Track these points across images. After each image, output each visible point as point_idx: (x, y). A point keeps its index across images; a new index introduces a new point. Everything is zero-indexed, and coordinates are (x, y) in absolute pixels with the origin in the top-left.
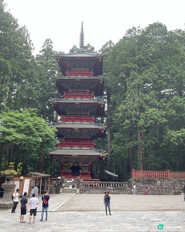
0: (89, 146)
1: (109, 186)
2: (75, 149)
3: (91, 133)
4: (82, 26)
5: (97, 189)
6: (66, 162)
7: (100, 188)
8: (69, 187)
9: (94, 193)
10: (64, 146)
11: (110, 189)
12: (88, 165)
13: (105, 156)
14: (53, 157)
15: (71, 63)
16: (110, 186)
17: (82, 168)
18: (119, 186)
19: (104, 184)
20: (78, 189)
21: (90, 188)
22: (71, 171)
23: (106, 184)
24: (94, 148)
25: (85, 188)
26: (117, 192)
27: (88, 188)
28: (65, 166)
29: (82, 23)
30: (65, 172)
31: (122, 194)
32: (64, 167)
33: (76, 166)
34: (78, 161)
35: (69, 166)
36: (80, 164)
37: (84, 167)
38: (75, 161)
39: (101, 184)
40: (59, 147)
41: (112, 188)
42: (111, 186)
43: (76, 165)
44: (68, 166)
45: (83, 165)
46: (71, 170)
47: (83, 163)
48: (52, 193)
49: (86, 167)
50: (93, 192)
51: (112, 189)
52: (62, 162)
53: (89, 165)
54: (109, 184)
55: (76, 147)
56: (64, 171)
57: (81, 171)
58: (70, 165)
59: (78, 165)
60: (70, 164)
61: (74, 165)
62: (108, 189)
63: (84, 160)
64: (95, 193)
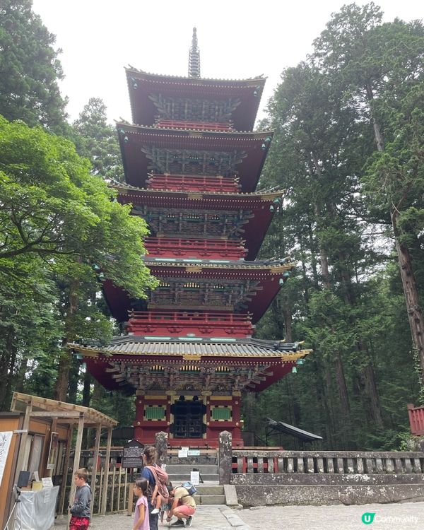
0: (235, 331)
1: (351, 469)
2: (188, 343)
3: (236, 293)
4: (195, 36)
5: (307, 482)
6: (155, 388)
7: (320, 478)
8: (188, 478)
9: (296, 503)
10: (149, 331)
11: (360, 482)
12: (230, 398)
13: (298, 360)
14: (112, 367)
15: (169, 104)
16: (356, 472)
17: (212, 407)
18: (390, 469)
19: (330, 462)
20: (227, 487)
21: (277, 481)
22: (172, 421)
23: (340, 461)
24: (250, 337)
25: (256, 479)
26: (388, 492)
27: (270, 482)
28: (151, 403)
29: (195, 30)
30: (152, 425)
31: (409, 499)
32: (146, 407)
33: (189, 401)
34: (196, 383)
35: (165, 402)
36: (205, 395)
37: (217, 403)
38: (187, 385)
39: (320, 462)
40: (130, 334)
41: (366, 478)
42: (360, 467)
43: (189, 398)
44: (160, 403)
45: (213, 398)
46: (171, 415)
47: (212, 391)
48: (115, 509)
49: (225, 403)
50: (292, 499)
51: (367, 483)
52: (142, 387)
53: (235, 399)
54: (350, 462)
55: (192, 335)
56: (145, 419)
57: (208, 420)
58: (169, 398)
59: (196, 398)
60: (168, 393)
61: (182, 398)
62: (352, 482)
63: (218, 381)
64: (303, 503)
